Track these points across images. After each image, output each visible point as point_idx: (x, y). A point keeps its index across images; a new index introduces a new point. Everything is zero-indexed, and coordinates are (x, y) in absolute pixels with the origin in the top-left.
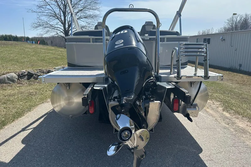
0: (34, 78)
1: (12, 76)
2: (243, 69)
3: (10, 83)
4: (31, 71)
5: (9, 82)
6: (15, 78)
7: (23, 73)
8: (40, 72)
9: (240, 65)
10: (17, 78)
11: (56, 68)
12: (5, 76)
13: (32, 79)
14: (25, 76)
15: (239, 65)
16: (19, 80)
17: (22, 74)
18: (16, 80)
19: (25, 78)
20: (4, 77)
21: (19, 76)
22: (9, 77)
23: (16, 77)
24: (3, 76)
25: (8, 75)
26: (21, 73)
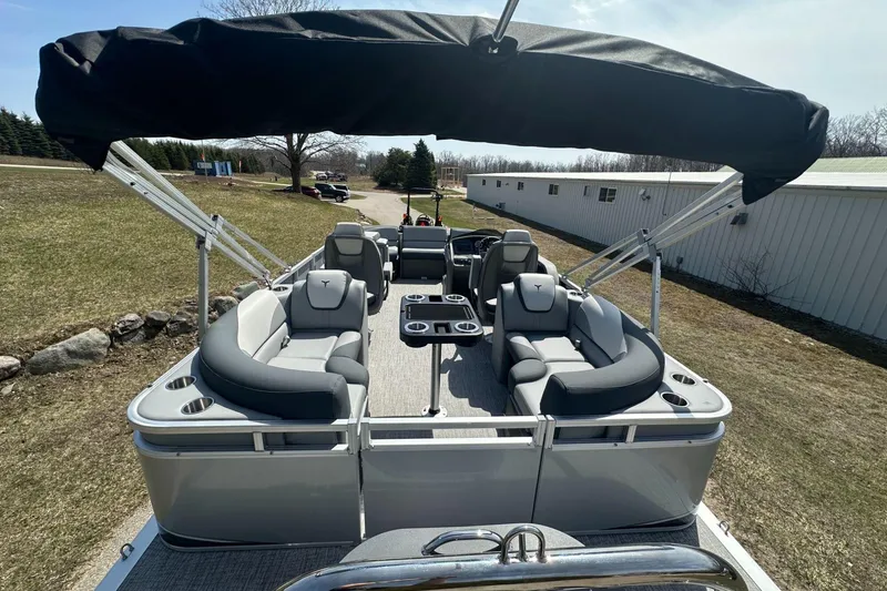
0: (167, 334)
1: (87, 343)
2: (685, 269)
3: (77, 367)
4: (155, 314)
5: (76, 361)
6: (98, 344)
7: (127, 324)
8: (188, 310)
9: (680, 261)
10: (105, 345)
11: (242, 287)
12: (58, 347)
13: (161, 337)
14: (135, 331)
15: (678, 258)
16: (116, 348)
17: (122, 330)
18: (104, 351)
19: (136, 338)
20: (55, 352)
21: (113, 335)
22: (73, 347)
23: (104, 342)
24: (50, 348)
25: (72, 343)
26: (120, 325)
